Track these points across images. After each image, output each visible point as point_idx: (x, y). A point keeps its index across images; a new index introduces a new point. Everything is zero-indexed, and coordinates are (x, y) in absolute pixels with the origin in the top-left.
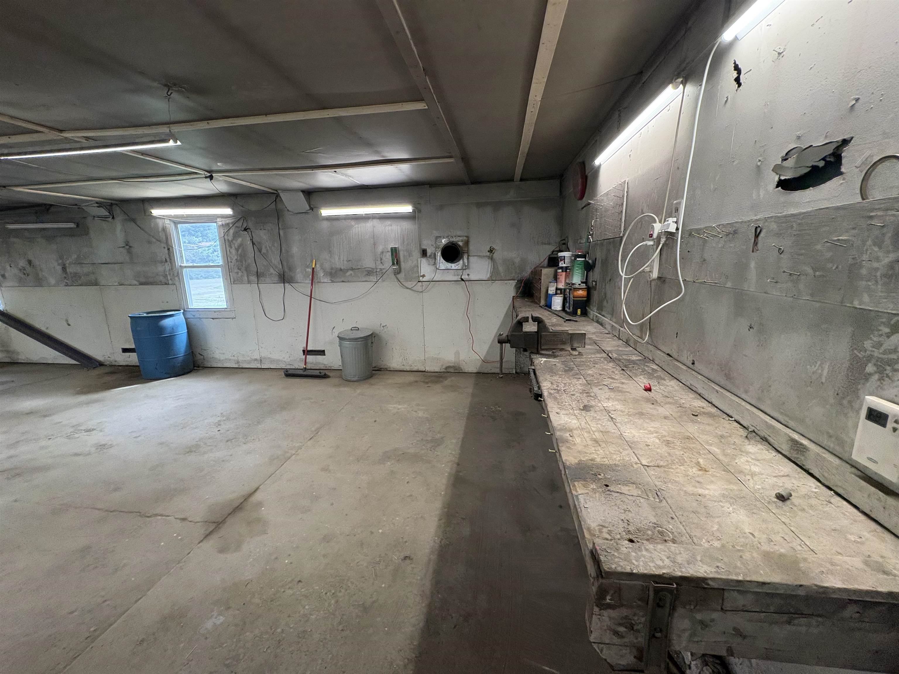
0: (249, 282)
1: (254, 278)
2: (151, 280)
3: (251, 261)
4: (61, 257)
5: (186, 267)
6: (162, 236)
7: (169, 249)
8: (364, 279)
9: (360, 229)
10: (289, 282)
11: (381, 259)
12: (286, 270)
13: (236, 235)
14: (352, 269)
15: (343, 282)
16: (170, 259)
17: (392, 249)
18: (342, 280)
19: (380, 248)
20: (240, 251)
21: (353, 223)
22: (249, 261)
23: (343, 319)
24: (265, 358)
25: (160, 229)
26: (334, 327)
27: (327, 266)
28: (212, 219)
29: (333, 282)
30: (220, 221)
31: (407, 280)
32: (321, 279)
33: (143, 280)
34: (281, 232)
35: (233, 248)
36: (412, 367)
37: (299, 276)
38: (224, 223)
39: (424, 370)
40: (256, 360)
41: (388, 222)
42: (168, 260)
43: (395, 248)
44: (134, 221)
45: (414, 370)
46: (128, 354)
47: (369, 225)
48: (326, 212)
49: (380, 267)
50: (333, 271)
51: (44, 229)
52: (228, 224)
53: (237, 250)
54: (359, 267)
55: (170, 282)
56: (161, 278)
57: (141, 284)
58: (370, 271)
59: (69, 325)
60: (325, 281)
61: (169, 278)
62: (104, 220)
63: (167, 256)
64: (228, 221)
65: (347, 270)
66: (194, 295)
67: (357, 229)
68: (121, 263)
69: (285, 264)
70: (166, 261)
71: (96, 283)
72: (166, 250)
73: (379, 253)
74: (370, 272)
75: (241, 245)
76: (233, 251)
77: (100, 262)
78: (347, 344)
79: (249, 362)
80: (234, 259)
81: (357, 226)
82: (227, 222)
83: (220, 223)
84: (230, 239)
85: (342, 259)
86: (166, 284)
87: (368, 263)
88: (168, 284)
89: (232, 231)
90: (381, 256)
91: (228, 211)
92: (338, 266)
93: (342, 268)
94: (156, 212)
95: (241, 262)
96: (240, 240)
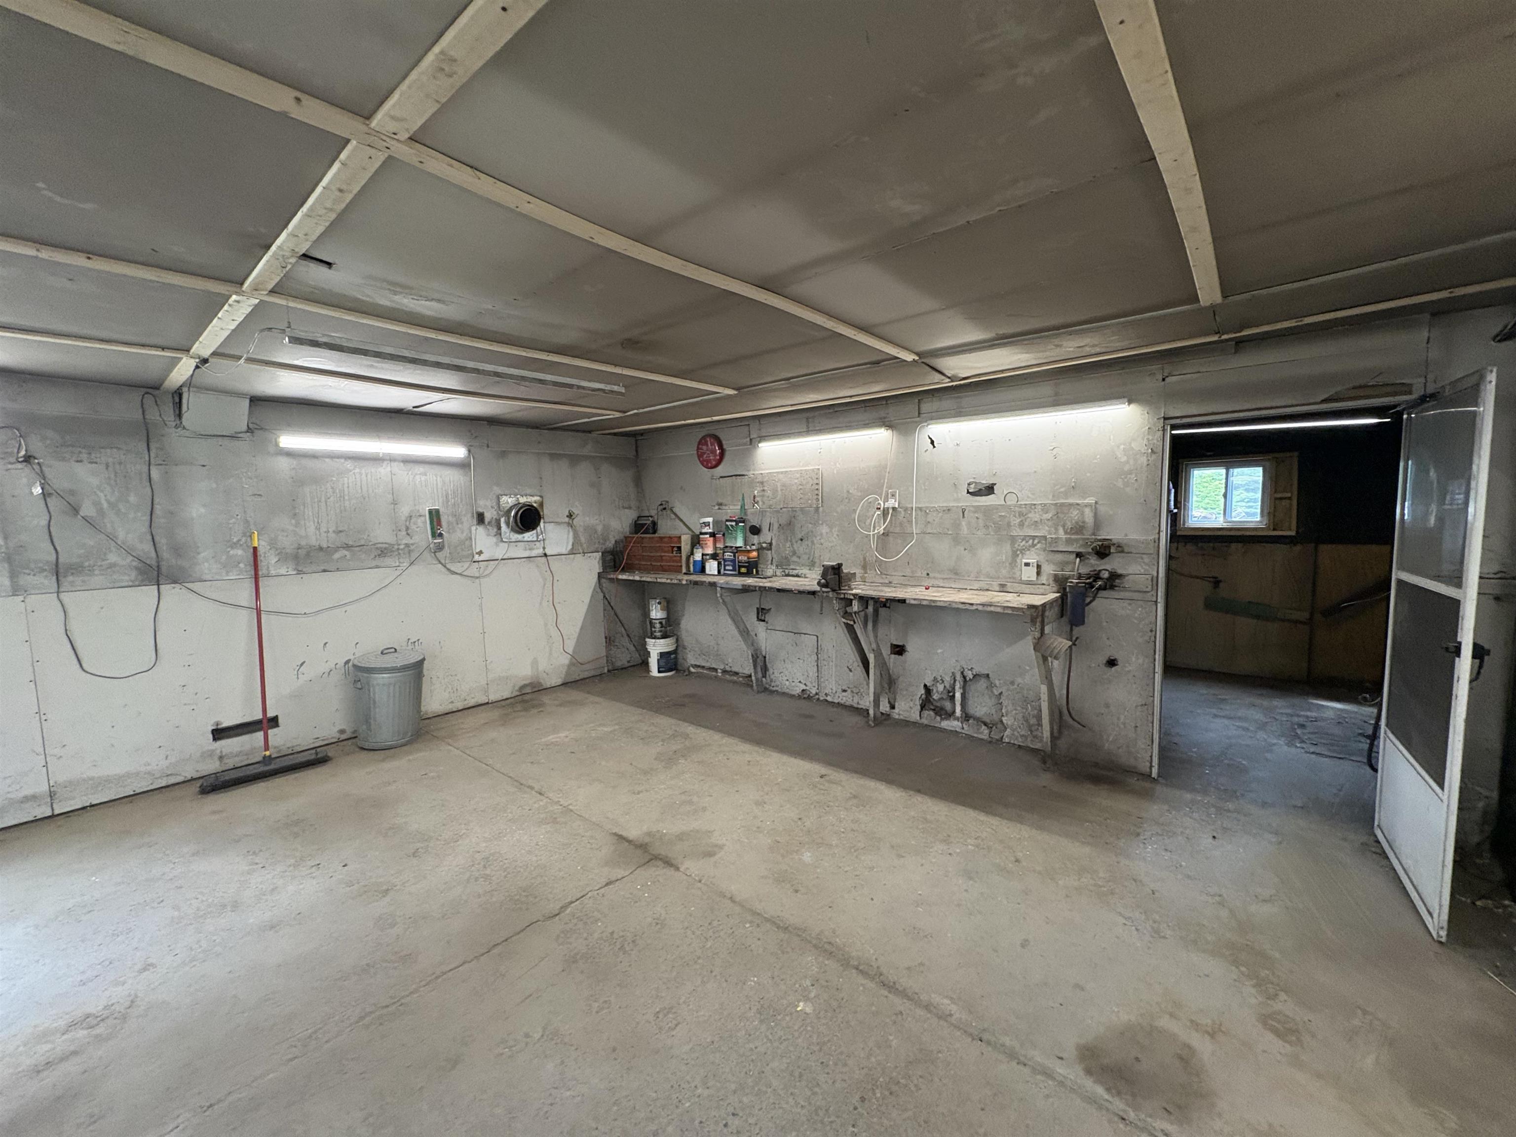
0: (20, 591)
1: (41, 580)
3: (30, 535)
8: (374, 563)
9: (364, 476)
10: (176, 582)
11: (407, 528)
12: (165, 555)
14: (347, 547)
15: (324, 571)
17: (430, 513)
18: (323, 568)
19: (405, 510)
21: (349, 465)
22: (25, 536)
23: (325, 644)
24: (69, 784)
26: (304, 662)
27: (287, 542)
29: (300, 572)
31: (452, 559)
32: (271, 568)
34: (156, 473)
36: (466, 702)
37: (206, 565)
39: (487, 701)
40: (39, 796)
41: (421, 469)
43: (437, 511)
45: (470, 705)
47: (384, 470)
48: (290, 441)
49: (404, 542)
50: (302, 552)
54: (362, 542)
58: (385, 549)
60: (283, 571)
65: (337, 549)
67: (358, 476)
69: (162, 541)
73: (403, 518)
74: (384, 552)
79: (1, 811)
81: (357, 470)
85: (323, 529)
87: (383, 535)
90: (408, 523)
92: (314, 542)
93: (325, 546)
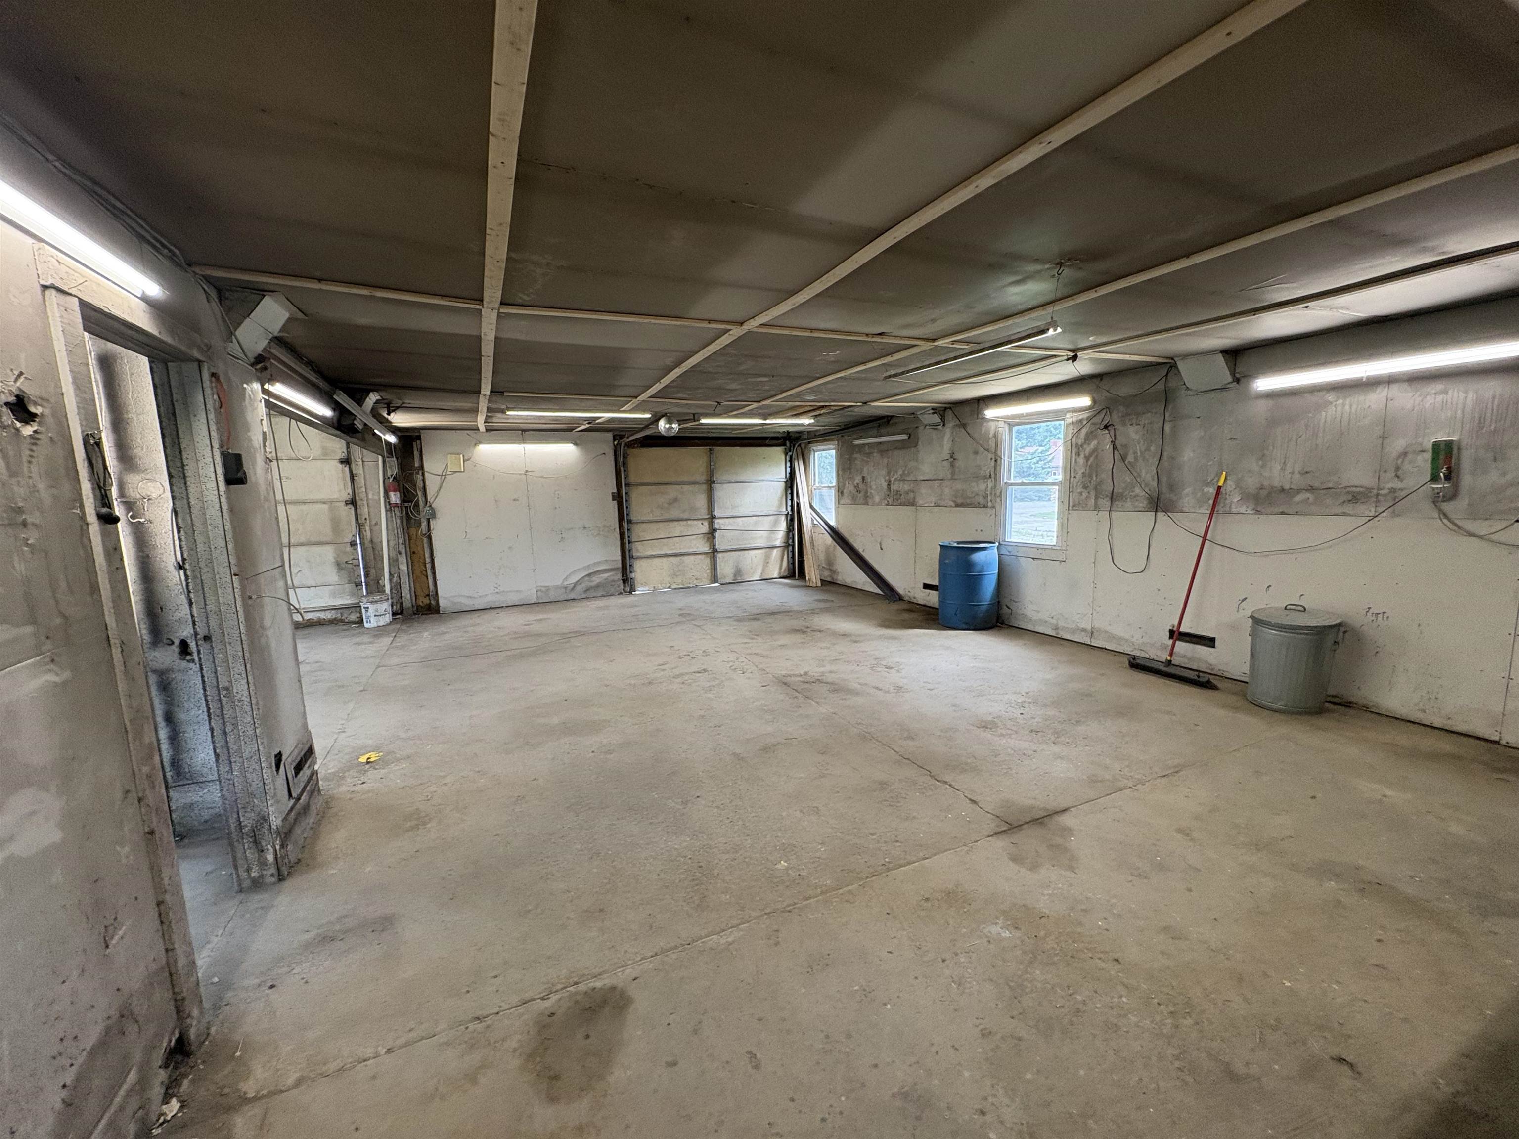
0: (1096, 508)
1: (1105, 503)
2: (968, 501)
3: (1105, 476)
4: (889, 473)
5: (1012, 484)
6: (992, 444)
7: (996, 461)
8: (1340, 510)
9: (1347, 407)
10: (1166, 511)
11: (1398, 468)
12: (1164, 489)
13: (1089, 437)
14: (1311, 489)
15: (1282, 513)
16: (996, 474)
17: (1436, 446)
18: (1281, 510)
19: (1399, 444)
20: (1092, 459)
21: (1330, 397)
22: (1103, 476)
23: (1269, 587)
24: (1099, 630)
25: (991, 436)
26: (1245, 599)
27: (1251, 483)
28: (1059, 414)
29: (1258, 512)
30: (1070, 418)
31: (1473, 514)
32: (1233, 506)
33: (959, 501)
34: (1167, 428)
35: (1082, 456)
36: (1449, 722)
37: (1187, 500)
38: (1075, 420)
39: (1497, 738)
40: (1084, 630)
42: (993, 476)
43: (1449, 445)
44: (964, 426)
45: (1455, 729)
46: (928, 591)
47: (1375, 399)
48: (1265, 383)
49: (1390, 486)
50: (1264, 493)
51: (880, 443)
52: (1081, 421)
53: (1087, 458)
54: (1330, 485)
55: (990, 504)
56: (981, 500)
57: (957, 506)
58: (1360, 493)
59: (882, 549)
60: (1243, 510)
61: (989, 498)
62: (934, 429)
63: (993, 470)
64: (1084, 415)
65: (1299, 491)
66: (1017, 522)
67: (1339, 408)
68: (942, 480)
69: (1164, 479)
70: (990, 476)
71: (913, 504)
72: (993, 463)
73: (1395, 454)
74: (1356, 497)
75: (1095, 450)
76: (1081, 460)
77: (922, 478)
78: (1271, 634)
79: (1073, 631)
80: (1080, 472)
81: (1340, 401)
82: (1080, 417)
83: (1070, 420)
84: (1080, 444)
85: (1289, 469)
86: (984, 507)
87: (1359, 476)
88: (987, 507)
89: (1084, 431)
90: (1399, 461)
91: (1085, 401)
92: (1276, 484)
93: (1287, 487)
94: (990, 413)
95: (1090, 476)
96: (1094, 443)
